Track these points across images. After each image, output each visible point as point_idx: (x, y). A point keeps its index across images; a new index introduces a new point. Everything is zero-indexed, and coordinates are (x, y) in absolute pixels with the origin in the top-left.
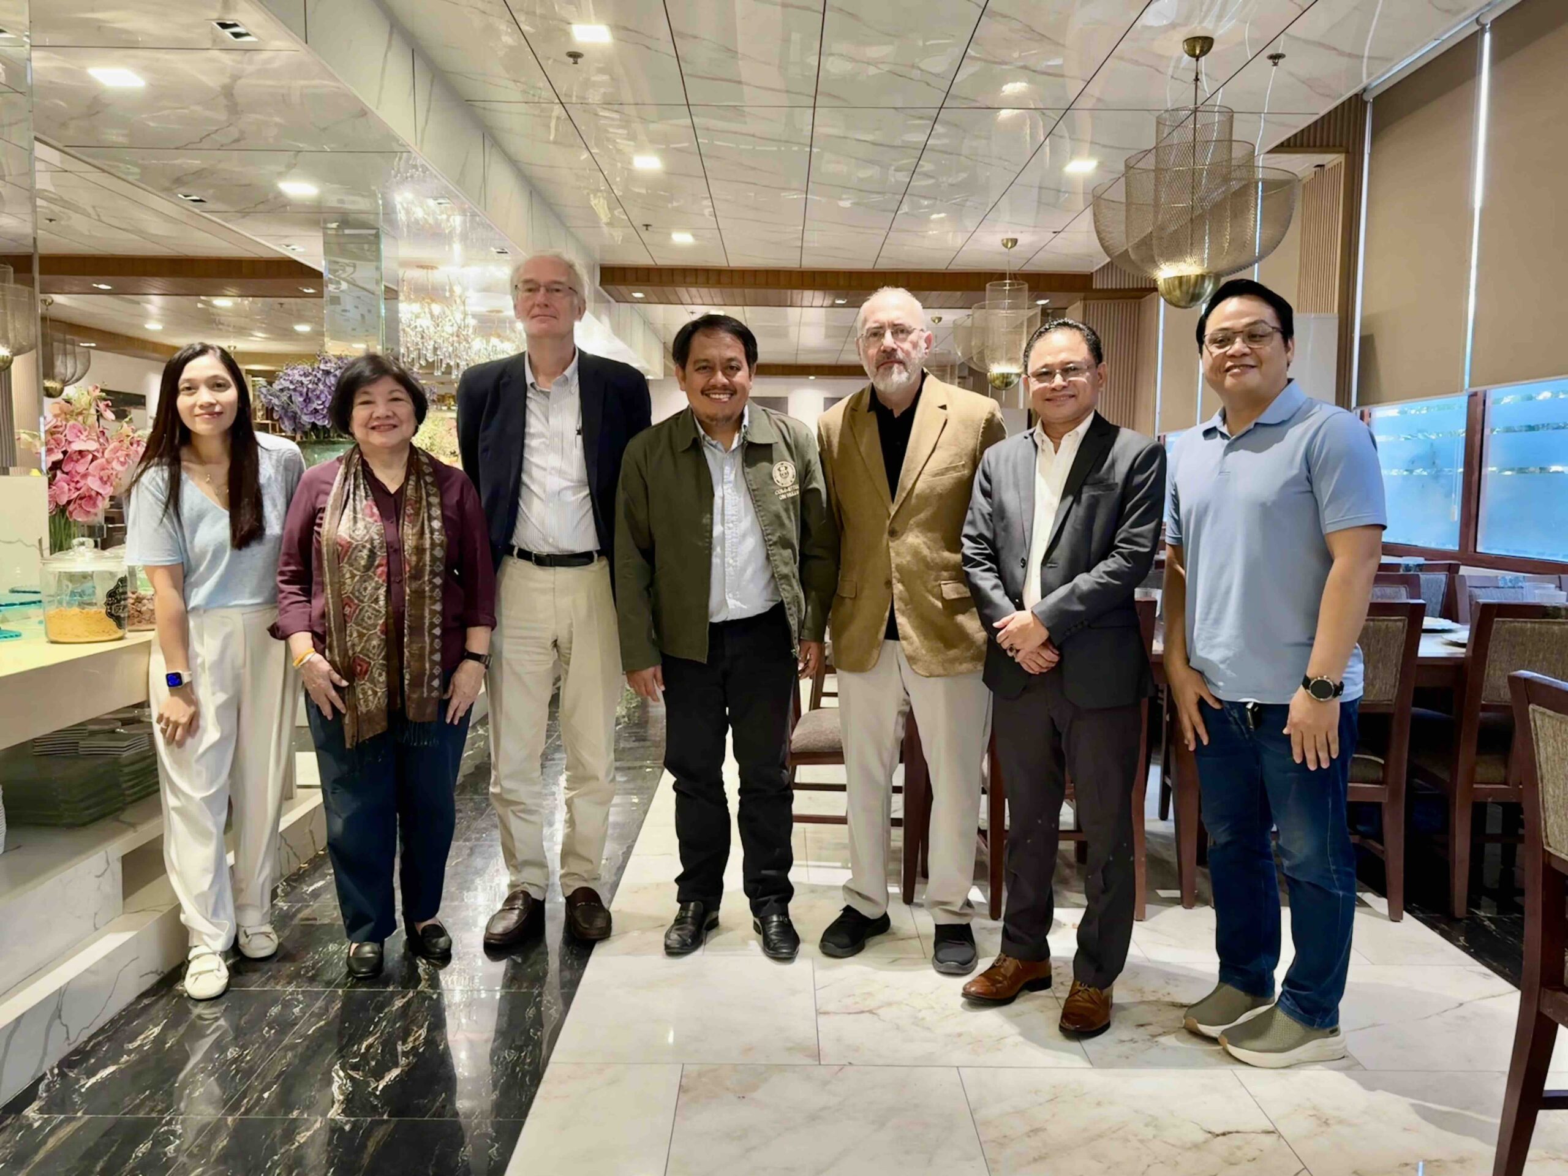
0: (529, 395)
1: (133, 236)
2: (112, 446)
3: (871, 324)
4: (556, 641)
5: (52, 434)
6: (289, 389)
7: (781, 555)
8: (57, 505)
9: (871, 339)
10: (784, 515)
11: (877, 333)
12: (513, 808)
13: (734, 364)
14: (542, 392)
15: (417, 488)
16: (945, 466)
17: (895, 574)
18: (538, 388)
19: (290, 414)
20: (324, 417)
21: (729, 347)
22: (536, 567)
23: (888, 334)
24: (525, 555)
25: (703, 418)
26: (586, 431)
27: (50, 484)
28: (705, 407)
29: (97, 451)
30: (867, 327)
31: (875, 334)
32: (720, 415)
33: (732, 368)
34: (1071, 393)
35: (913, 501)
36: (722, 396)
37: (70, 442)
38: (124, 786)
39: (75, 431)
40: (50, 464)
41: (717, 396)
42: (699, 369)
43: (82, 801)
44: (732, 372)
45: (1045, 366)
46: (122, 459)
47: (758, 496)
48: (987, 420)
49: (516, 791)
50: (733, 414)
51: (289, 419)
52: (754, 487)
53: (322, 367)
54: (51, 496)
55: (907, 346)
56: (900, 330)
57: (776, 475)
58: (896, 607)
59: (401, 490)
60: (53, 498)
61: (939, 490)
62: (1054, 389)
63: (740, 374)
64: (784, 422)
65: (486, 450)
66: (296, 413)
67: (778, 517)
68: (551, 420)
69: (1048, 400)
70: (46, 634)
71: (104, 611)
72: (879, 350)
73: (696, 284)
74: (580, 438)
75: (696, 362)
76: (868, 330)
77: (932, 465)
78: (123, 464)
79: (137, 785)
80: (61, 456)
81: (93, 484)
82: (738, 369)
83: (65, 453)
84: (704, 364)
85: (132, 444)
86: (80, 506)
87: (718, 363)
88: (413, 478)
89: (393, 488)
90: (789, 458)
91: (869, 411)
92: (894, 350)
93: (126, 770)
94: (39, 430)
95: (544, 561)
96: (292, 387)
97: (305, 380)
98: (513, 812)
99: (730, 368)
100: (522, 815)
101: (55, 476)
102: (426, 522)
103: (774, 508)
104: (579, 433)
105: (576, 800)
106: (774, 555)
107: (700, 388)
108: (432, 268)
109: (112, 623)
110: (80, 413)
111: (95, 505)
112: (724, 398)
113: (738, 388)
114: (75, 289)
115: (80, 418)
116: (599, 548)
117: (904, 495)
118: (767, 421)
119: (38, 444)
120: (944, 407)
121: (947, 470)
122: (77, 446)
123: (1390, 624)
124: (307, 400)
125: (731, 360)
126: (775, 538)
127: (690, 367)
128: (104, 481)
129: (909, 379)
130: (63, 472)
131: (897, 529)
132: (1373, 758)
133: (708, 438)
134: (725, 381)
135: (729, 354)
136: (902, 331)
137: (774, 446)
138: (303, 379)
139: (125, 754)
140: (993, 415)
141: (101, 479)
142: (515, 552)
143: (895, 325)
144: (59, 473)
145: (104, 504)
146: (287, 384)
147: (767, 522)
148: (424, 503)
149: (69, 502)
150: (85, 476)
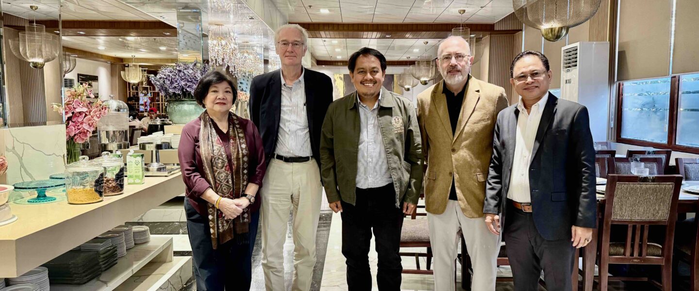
0: (283, 89)
1: (94, 12)
2: (94, 110)
3: (445, 53)
4: (292, 195)
5: (68, 105)
6: (164, 78)
7: (393, 158)
8: (70, 136)
9: (445, 60)
10: (396, 141)
11: (448, 57)
12: (271, 270)
13: (375, 70)
14: (289, 88)
15: (234, 131)
16: (479, 119)
17: (455, 170)
18: (287, 86)
19: (164, 89)
20: (179, 90)
21: (373, 62)
22: (285, 163)
23: (453, 58)
24: (280, 157)
25: (361, 94)
26: (308, 104)
27: (67, 127)
28: (362, 89)
29: (87, 112)
30: (443, 54)
31: (447, 58)
32: (369, 93)
33: (374, 72)
34: (536, 85)
35: (464, 135)
36: (370, 84)
37: (75, 108)
38: (101, 263)
39: (78, 103)
40: (67, 119)
41: (368, 84)
42: (360, 72)
43: (84, 272)
44: (374, 74)
45: (522, 73)
46: (98, 116)
47: (384, 130)
48: (499, 97)
49: (273, 262)
50: (374, 93)
51: (164, 91)
52: (382, 126)
53: (178, 68)
54: (67, 133)
55: (463, 63)
56: (458, 56)
57: (393, 121)
58: (456, 185)
59: (228, 132)
60: (68, 133)
61: (476, 130)
62: (528, 84)
63: (378, 74)
64: (399, 99)
65: (263, 113)
66: (166, 88)
67: (393, 141)
68: (292, 99)
69: (525, 89)
70: (68, 200)
71: (94, 189)
72: (449, 65)
73: (329, 30)
74: (305, 107)
75: (358, 69)
76: (443, 56)
77: (473, 118)
78: (98, 118)
79: (107, 262)
80: (71, 115)
81: (85, 127)
82: (377, 72)
83: (73, 113)
84: (362, 70)
85: (102, 109)
86: (80, 136)
87: (368, 70)
88: (231, 126)
89: (225, 131)
90: (400, 115)
91: (443, 93)
92: (456, 65)
93: (102, 256)
94: (62, 103)
95: (288, 160)
96: (165, 77)
97: (171, 75)
98: (272, 272)
99: (373, 71)
100: (276, 273)
101: (68, 123)
102: (239, 146)
103: (391, 137)
104: (305, 105)
105: (299, 265)
106: (390, 158)
107: (360, 80)
108: (221, 25)
109: (97, 195)
110: (80, 95)
111: (86, 136)
112: (371, 85)
113: (377, 81)
114: (70, 34)
115: (80, 97)
116: (312, 155)
117: (459, 132)
118: (391, 98)
119: (61, 110)
120: (478, 91)
121: (480, 121)
122: (78, 110)
123: (667, 186)
124: (172, 83)
125: (374, 68)
126: (390, 150)
127: (355, 72)
128: (90, 126)
129: (462, 79)
130: (72, 122)
131: (456, 148)
132: (656, 244)
133: (362, 104)
134: (371, 77)
135: (373, 65)
136: (460, 56)
137: (393, 108)
138: (170, 74)
139: (101, 249)
140: (502, 95)
141: (89, 124)
142: (275, 156)
143: (457, 54)
144: (70, 122)
145: (90, 135)
146: (163, 76)
147: (387, 143)
148: (237, 137)
149: (75, 135)
150: (82, 123)
